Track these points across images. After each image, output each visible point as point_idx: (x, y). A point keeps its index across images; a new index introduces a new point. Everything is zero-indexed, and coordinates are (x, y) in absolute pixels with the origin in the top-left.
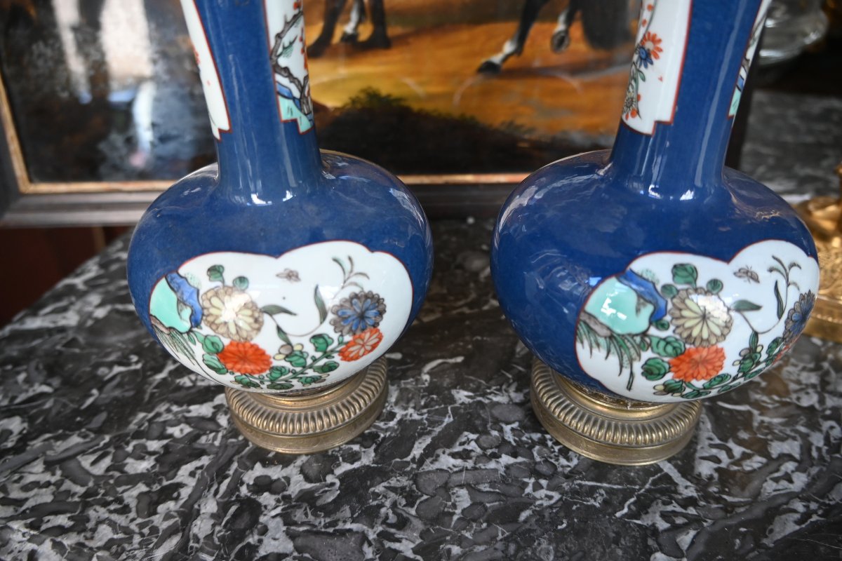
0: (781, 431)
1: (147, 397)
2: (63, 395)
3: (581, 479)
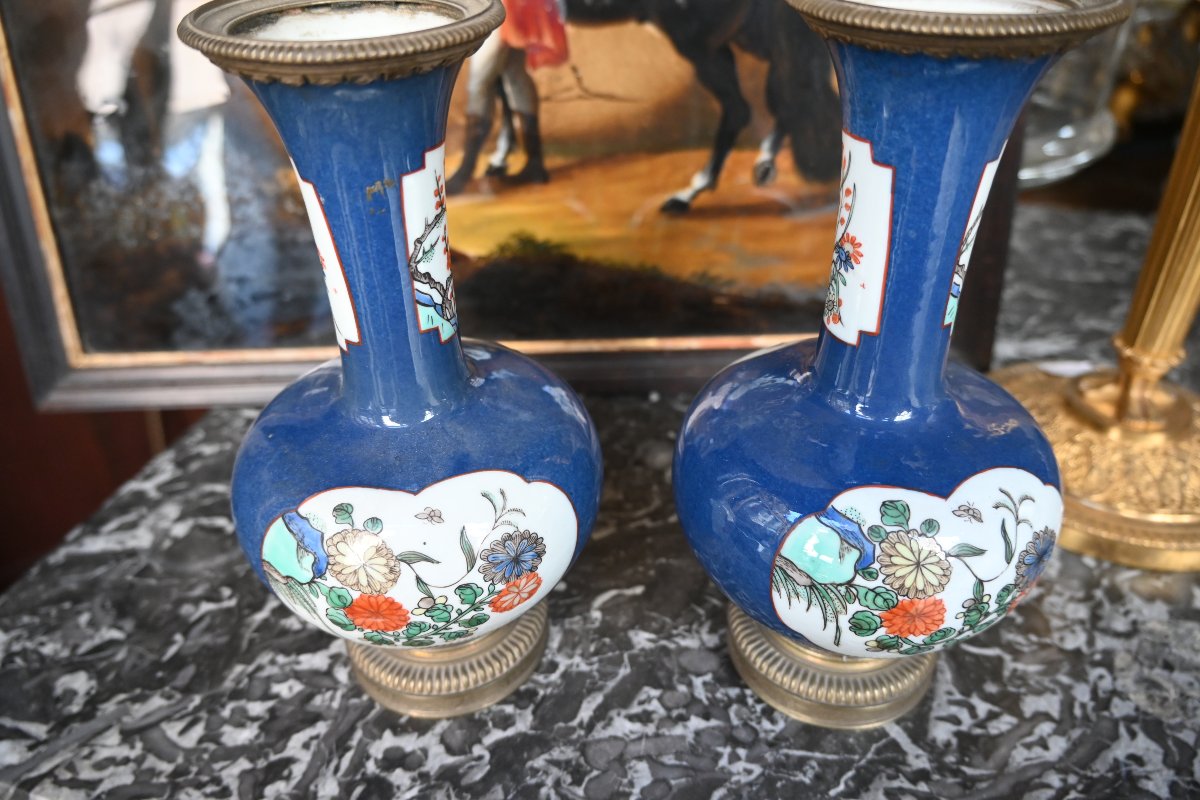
0: (1038, 682)
1: (245, 644)
2: (139, 643)
3: (789, 748)
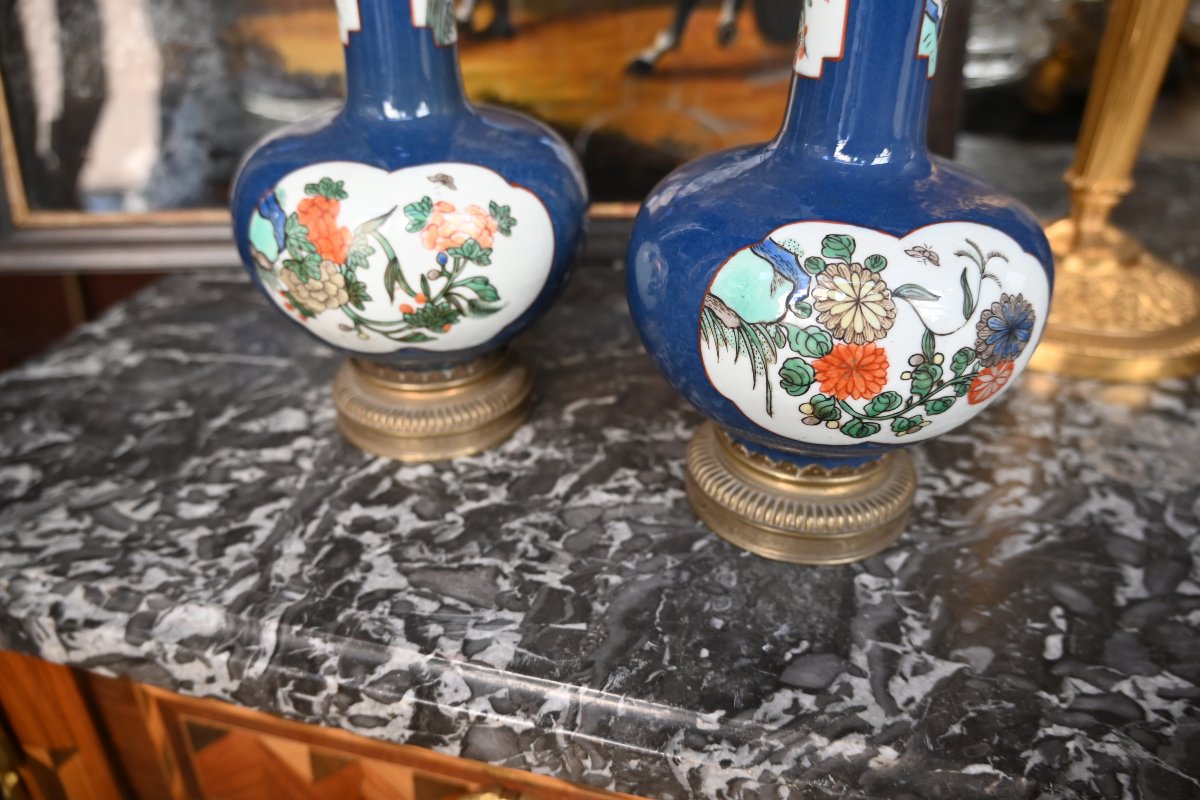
0: (1009, 460)
1: (202, 443)
2: (87, 443)
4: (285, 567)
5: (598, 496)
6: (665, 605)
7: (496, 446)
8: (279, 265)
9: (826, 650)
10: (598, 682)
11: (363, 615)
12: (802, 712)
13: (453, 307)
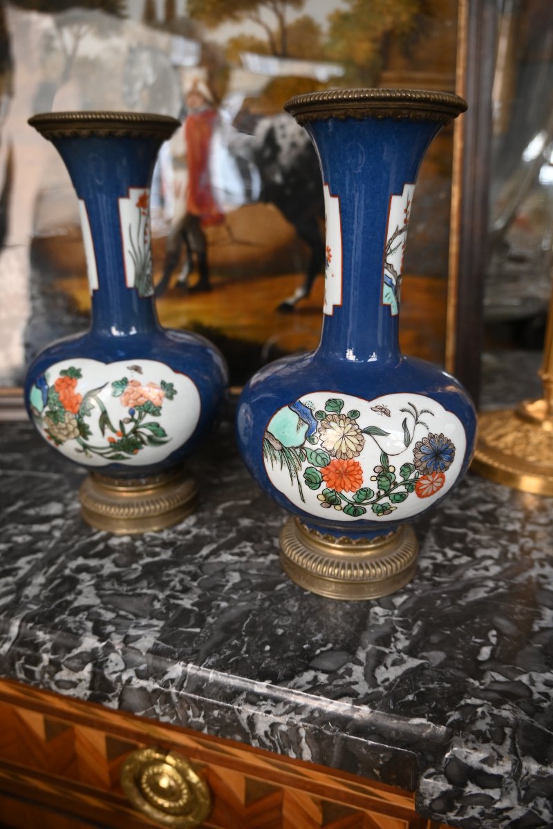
0: (488, 543)
4: (31, 591)
5: (226, 557)
6: (250, 620)
7: (171, 527)
8: (44, 414)
9: (342, 649)
10: (199, 662)
11: (71, 619)
12: (319, 683)
13: (139, 440)
